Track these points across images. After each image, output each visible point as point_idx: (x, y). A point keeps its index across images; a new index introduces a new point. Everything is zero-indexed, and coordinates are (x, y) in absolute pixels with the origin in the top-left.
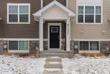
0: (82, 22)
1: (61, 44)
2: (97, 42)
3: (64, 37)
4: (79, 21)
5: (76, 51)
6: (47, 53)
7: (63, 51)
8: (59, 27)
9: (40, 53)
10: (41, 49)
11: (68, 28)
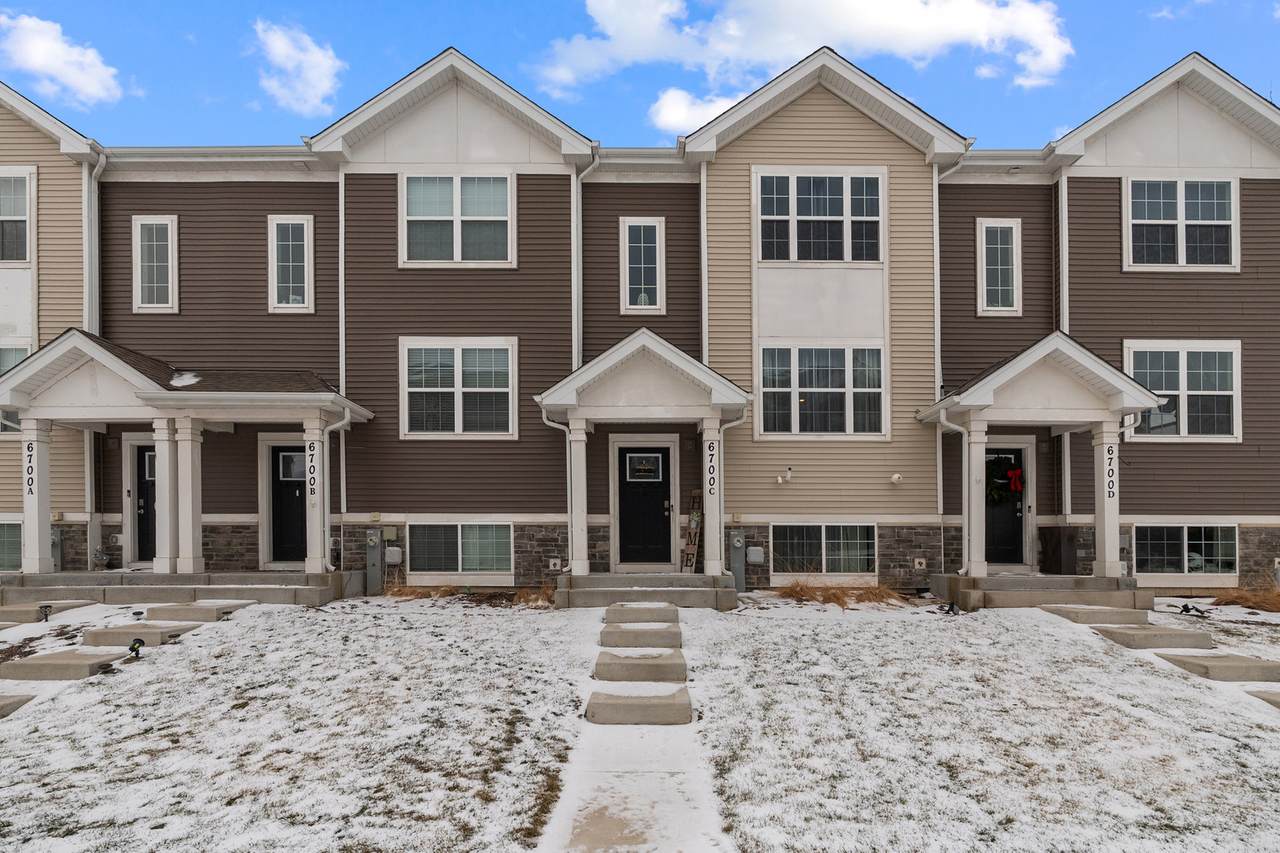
0: (787, 428)
1: (677, 543)
2: (868, 531)
3: (694, 503)
4: (769, 426)
5: (754, 578)
6: (605, 584)
7: (688, 574)
8: (665, 452)
9: (572, 582)
10: (579, 565)
11: (713, 461)
